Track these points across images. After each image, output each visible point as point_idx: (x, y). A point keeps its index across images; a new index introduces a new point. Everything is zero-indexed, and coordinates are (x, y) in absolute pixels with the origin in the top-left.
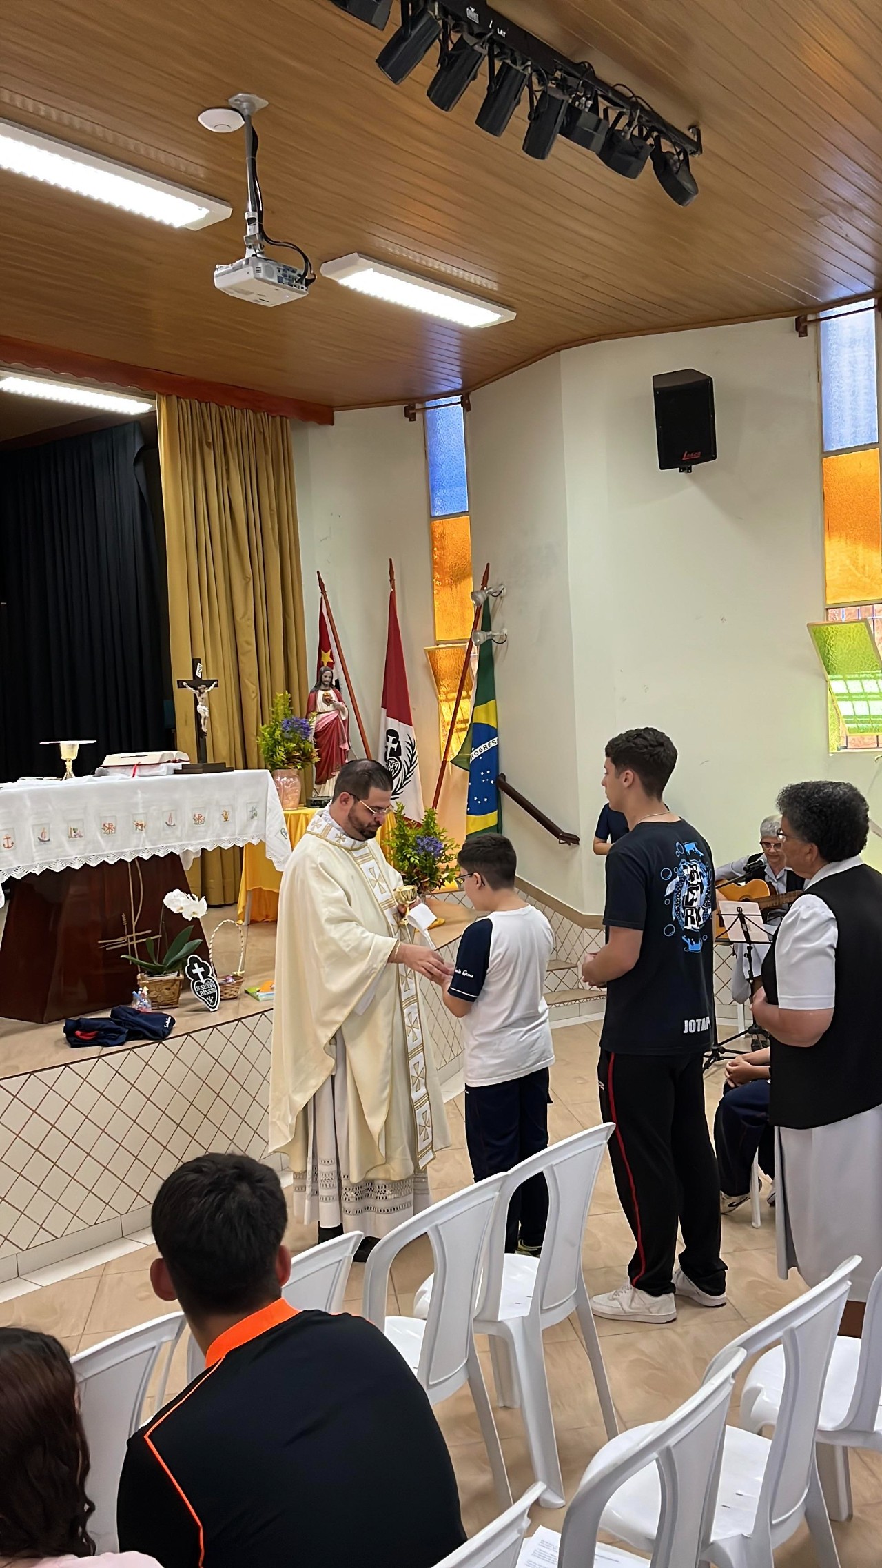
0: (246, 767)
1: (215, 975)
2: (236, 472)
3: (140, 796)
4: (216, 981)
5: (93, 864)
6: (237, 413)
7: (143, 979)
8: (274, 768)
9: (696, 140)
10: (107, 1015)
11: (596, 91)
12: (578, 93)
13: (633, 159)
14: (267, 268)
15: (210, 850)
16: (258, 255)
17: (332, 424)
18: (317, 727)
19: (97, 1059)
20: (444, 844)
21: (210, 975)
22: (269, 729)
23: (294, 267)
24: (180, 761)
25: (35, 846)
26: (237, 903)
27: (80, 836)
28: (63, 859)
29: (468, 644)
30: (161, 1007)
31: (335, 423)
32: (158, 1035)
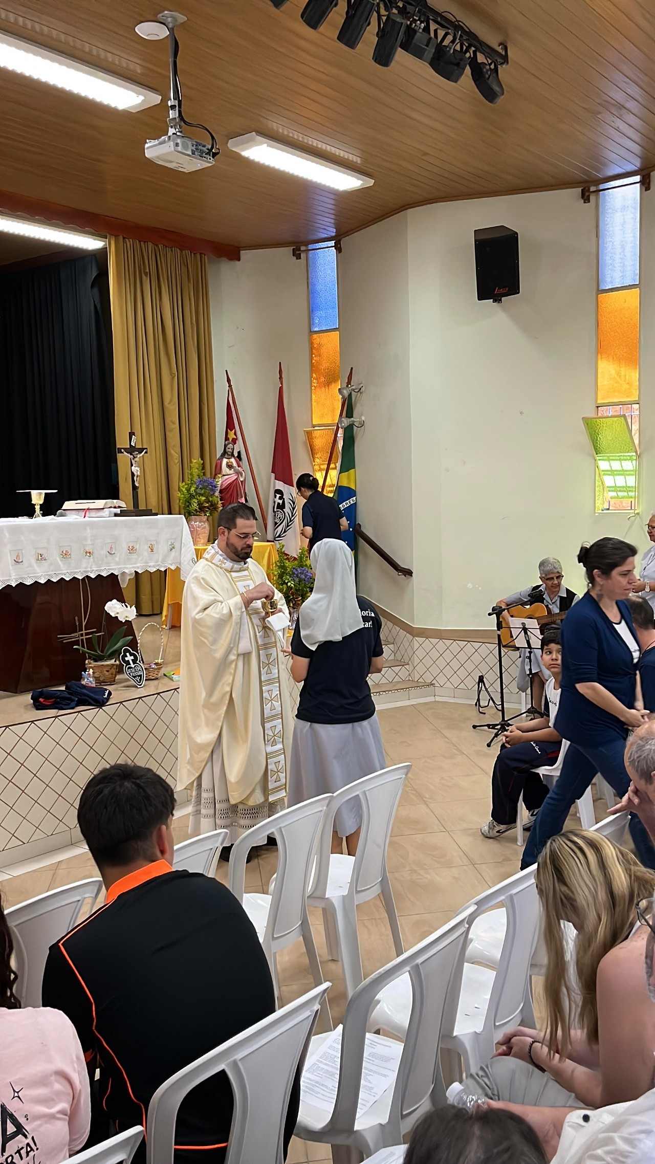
0: (170, 513)
1: (142, 662)
2: (167, 295)
3: (89, 531)
4: (143, 668)
5: (55, 581)
6: (168, 250)
7: (90, 664)
8: (189, 515)
9: (504, 53)
10: (63, 688)
11: (428, 16)
12: (415, 17)
13: (455, 68)
14: (183, 143)
15: (140, 572)
16: (178, 134)
17: (239, 260)
18: (221, 485)
19: (54, 719)
21: (138, 662)
22: (186, 486)
23: (204, 143)
24: (119, 507)
25: (12, 566)
26: (161, 613)
27: (45, 560)
28: (32, 575)
29: (336, 427)
30: (102, 684)
31: (242, 259)
32: (100, 704)
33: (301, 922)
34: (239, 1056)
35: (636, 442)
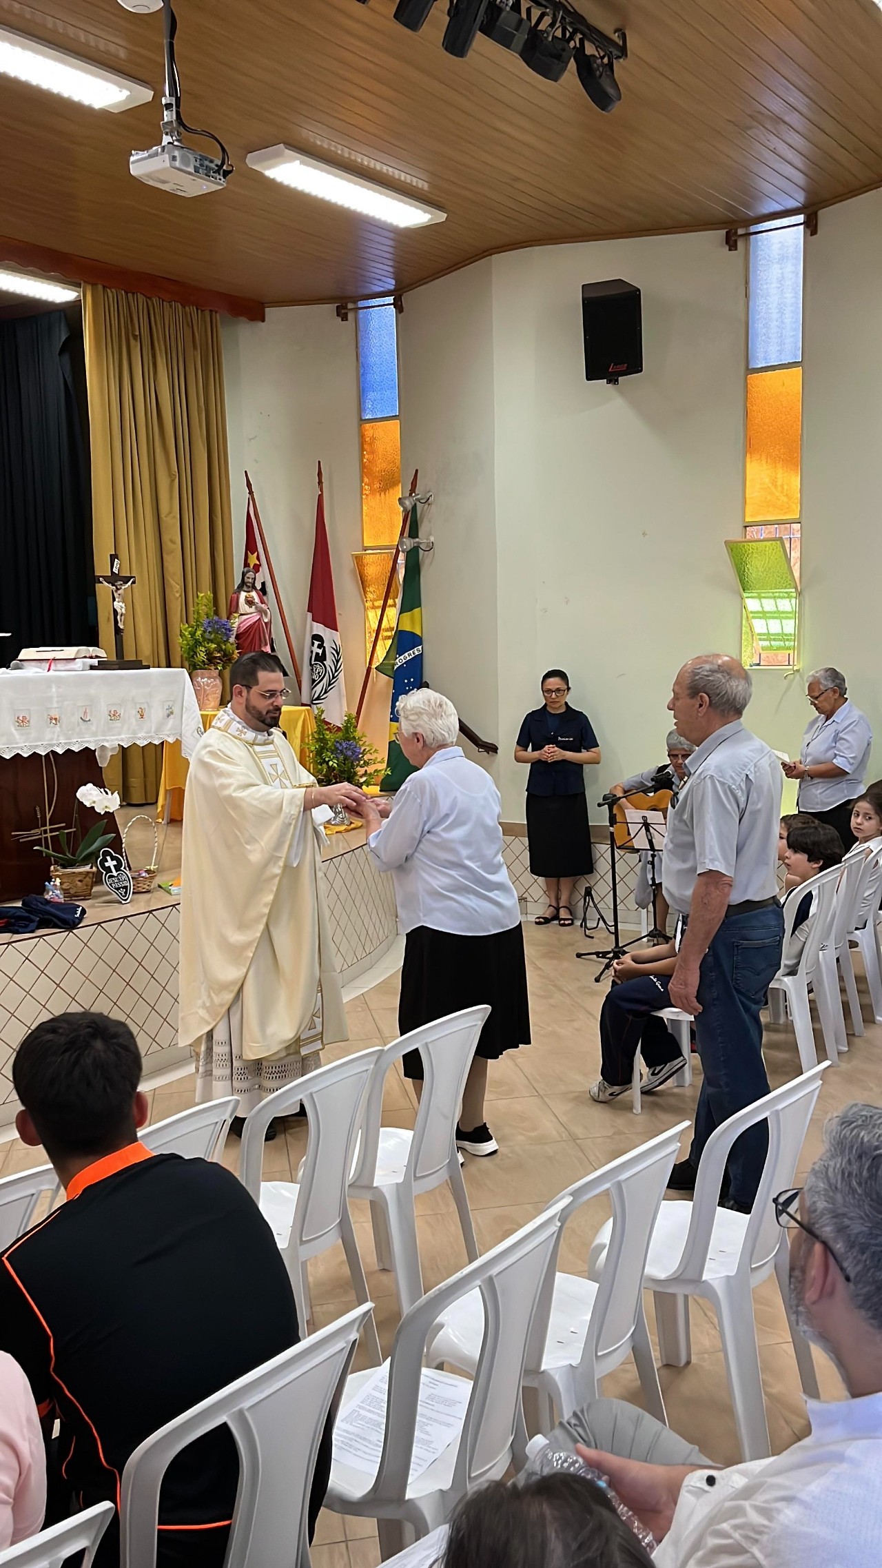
0: (169, 666)
1: (127, 869)
2: (163, 367)
3: (54, 690)
4: (129, 875)
5: (7, 757)
6: (165, 306)
7: (57, 871)
8: (193, 668)
9: (621, 43)
10: (19, 904)
13: (555, 61)
14: (182, 157)
15: (126, 746)
16: (176, 143)
17: (263, 320)
18: (239, 628)
19: (6, 945)
20: (363, 749)
21: (122, 868)
22: (190, 629)
23: (213, 158)
26: (157, 802)
29: (394, 551)
30: (73, 898)
31: (266, 320)
32: (68, 924)
33: (339, 1220)
34: (246, 1404)
35: (797, 574)
